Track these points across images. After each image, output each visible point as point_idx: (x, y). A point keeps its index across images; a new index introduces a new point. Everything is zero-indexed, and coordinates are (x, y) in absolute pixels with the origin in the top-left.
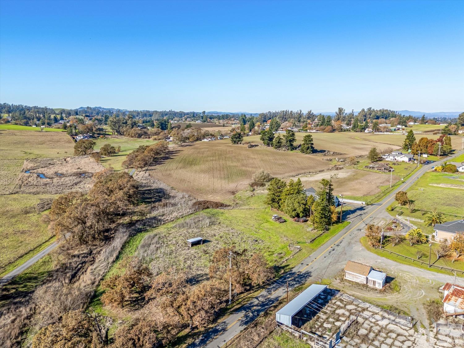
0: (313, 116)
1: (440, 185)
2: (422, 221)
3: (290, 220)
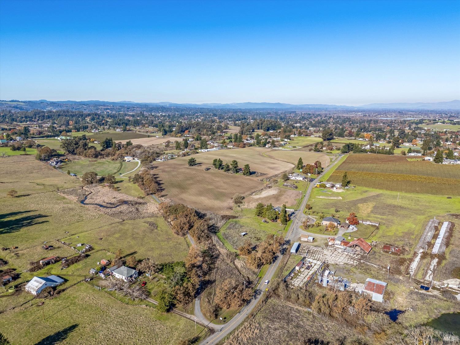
1: (321, 197)
2: (318, 217)
3: (270, 221)
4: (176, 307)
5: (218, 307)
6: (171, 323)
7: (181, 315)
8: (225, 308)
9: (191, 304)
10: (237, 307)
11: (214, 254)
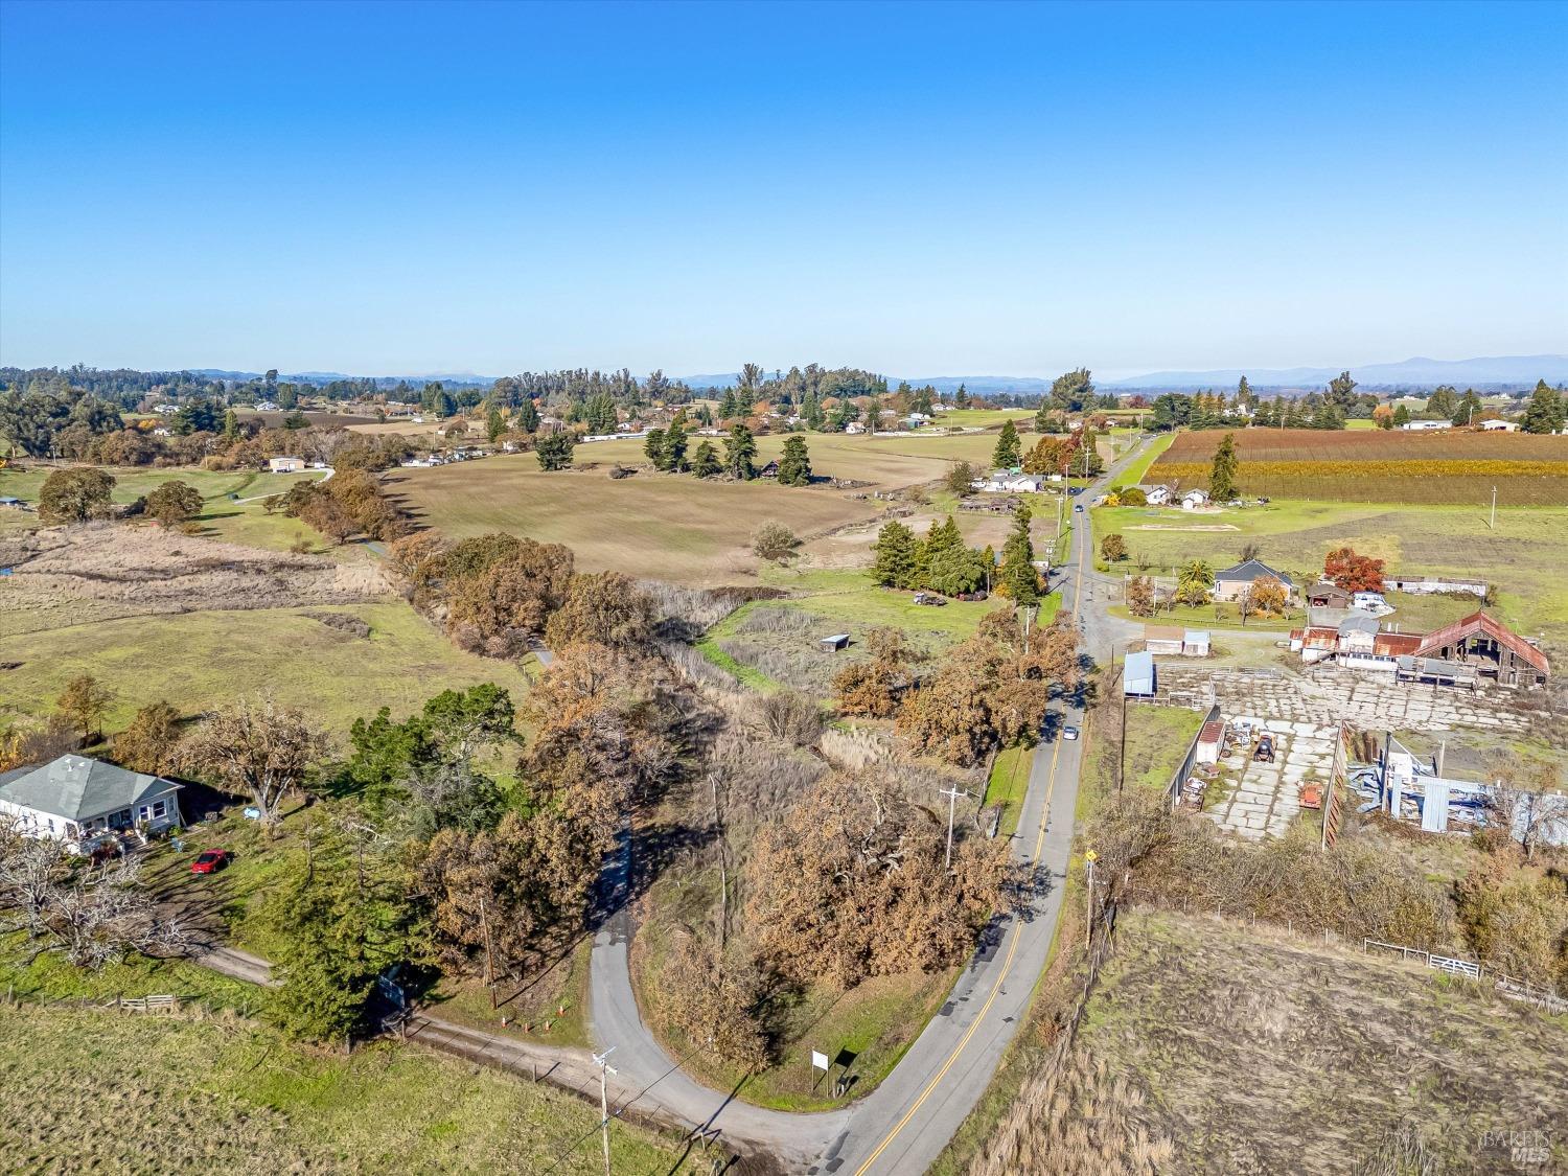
0: (668, 387)
3: (952, 600)
4: (438, 1000)
5: (778, 977)
6: (374, 1131)
7: (473, 1057)
8: (827, 985)
9: (557, 975)
10: (915, 977)
11: (689, 716)
